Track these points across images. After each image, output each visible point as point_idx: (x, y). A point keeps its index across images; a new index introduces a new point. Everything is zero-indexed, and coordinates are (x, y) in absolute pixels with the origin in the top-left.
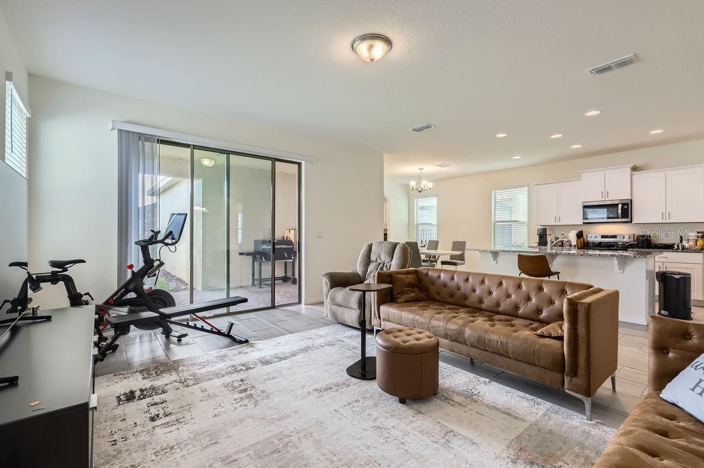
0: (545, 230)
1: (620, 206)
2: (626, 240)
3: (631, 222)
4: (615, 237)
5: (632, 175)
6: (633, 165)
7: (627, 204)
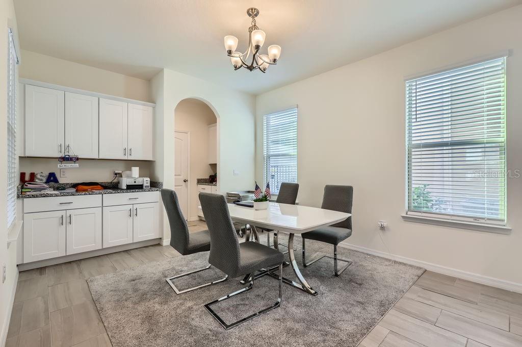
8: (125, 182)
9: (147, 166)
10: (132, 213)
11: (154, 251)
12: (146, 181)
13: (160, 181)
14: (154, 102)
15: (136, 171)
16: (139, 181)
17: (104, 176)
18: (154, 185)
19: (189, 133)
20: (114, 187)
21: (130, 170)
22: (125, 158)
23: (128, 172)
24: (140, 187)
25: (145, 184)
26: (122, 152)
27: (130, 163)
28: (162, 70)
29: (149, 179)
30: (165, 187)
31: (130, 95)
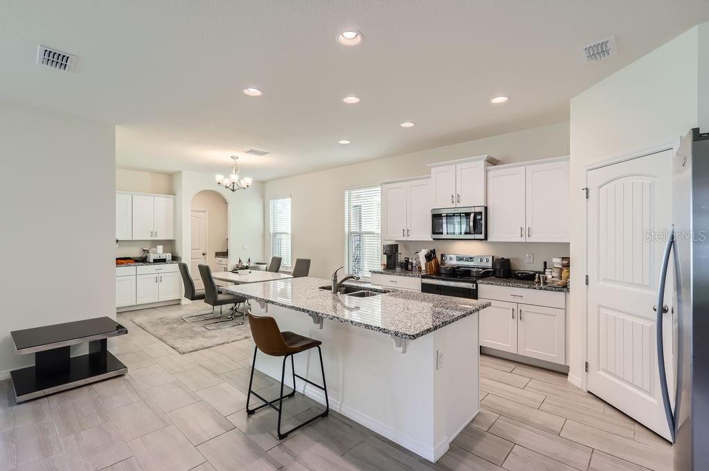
0: (396, 246)
1: (472, 215)
2: (484, 264)
3: (486, 238)
4: (471, 259)
5: (487, 172)
6: (486, 156)
7: (480, 213)
8: (152, 257)
9: (169, 244)
10: (158, 280)
11: (176, 307)
12: (168, 256)
13: (180, 255)
14: (174, 194)
15: (160, 248)
16: (163, 257)
17: (135, 252)
18: (175, 258)
19: (207, 212)
20: (143, 260)
21: (156, 247)
22: (152, 239)
23: (154, 249)
24: (164, 261)
25: (168, 259)
26: (150, 234)
27: (155, 243)
28: (180, 172)
29: (170, 255)
30: (183, 261)
31: (155, 191)
